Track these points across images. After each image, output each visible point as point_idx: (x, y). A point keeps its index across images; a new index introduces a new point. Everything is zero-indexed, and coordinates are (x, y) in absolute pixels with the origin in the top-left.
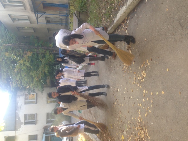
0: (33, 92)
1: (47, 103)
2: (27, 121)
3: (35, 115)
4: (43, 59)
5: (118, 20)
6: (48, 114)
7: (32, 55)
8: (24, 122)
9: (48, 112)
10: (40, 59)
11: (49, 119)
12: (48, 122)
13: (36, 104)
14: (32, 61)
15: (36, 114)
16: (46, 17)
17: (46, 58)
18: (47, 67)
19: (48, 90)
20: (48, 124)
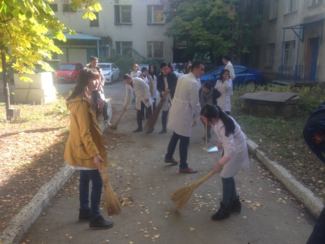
0: (166, 19)
1: (148, 42)
2: (120, 10)
3: (129, 23)
4: (222, 37)
5: (273, 167)
6: (131, 43)
7: (229, 19)
8: (119, 4)
9: (133, 43)
10: (222, 31)
11: (122, 45)
12: (118, 43)
13: (148, 24)
14: (218, 18)
15: (132, 25)
16: (295, 43)
17: (224, 40)
18: (208, 44)
19: (169, 43)
20: (114, 44)
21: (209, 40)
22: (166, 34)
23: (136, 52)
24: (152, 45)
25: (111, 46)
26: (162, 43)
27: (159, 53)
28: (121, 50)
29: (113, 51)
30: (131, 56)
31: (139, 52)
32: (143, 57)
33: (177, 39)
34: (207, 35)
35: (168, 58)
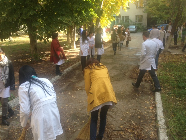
0: (144, 5)
1: (136, 16)
6: (128, 17)
9: (130, 16)
10: (165, 11)
11: (125, 18)
12: (123, 17)
13: (136, 8)
14: (164, 6)
17: (165, 14)
18: (158, 16)
19: (145, 16)
20: (121, 17)
21: (159, 15)
22: (144, 12)
23: (131, 20)
24: (138, 16)
26: (142, 16)
27: (141, 20)
28: (124, 20)
29: (121, 20)
30: (128, 22)
31: (132, 20)
32: (133, 22)
33: (149, 14)
34: (158, 13)
35: (145, 22)
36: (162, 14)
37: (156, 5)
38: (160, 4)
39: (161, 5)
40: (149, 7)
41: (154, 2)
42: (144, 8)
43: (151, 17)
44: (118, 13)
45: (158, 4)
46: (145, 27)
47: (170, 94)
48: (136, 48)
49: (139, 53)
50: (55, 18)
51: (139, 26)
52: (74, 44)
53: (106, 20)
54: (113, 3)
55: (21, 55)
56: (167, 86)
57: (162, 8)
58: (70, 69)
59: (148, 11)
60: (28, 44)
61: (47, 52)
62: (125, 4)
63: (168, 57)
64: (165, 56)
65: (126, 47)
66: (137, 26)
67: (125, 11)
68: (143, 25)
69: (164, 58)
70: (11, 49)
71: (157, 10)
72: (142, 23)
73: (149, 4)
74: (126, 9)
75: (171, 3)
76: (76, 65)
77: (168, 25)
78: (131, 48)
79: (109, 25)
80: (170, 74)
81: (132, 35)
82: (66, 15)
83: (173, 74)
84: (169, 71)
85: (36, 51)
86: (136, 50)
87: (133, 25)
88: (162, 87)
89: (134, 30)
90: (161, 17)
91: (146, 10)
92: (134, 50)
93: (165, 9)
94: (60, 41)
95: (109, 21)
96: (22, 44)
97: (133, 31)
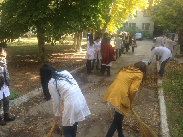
1: (143, 23)
6: (135, 24)
9: (137, 24)
11: (132, 25)
12: (130, 24)
13: (144, 16)
14: (172, 15)
15: (136, 16)
17: (172, 24)
19: (152, 24)
20: (128, 24)
21: (166, 24)
22: (151, 20)
23: (137, 28)
24: (145, 24)
25: (127, 25)
26: (148, 24)
27: (147, 28)
28: (131, 27)
29: (127, 27)
30: (135, 29)
31: (138, 28)
32: (140, 30)
33: (156, 22)
34: (165, 22)
35: (151, 30)
36: (169, 23)
37: (163, 14)
38: (167, 14)
39: (169, 15)
40: (157, 16)
41: (161, 12)
42: (151, 17)
43: (158, 26)
44: (125, 20)
45: (165, 14)
46: (151, 35)
47: (175, 102)
48: (141, 55)
49: (144, 59)
50: (63, 22)
51: (146, 34)
52: (80, 47)
53: (113, 26)
54: (121, 11)
55: (29, 55)
56: (172, 95)
57: (169, 18)
58: (75, 72)
59: (155, 20)
60: (36, 46)
61: (54, 54)
62: (133, 12)
63: (173, 66)
64: (170, 65)
65: (131, 53)
66: (143, 33)
67: (132, 18)
68: (149, 33)
69: (169, 66)
70: (19, 49)
71: (164, 19)
72: (148, 31)
73: (156, 13)
74: (133, 16)
75: (179, 13)
76: (81, 68)
77: (175, 34)
78: (136, 55)
79: (116, 31)
80: (175, 83)
81: (137, 42)
82: (75, 20)
83: (178, 83)
84: (175, 79)
85: (43, 52)
86: (141, 57)
87: (140, 32)
88: (167, 95)
89: (141, 37)
90: (168, 26)
91: (153, 18)
92: (139, 56)
93: (172, 19)
94: (67, 44)
95: (116, 27)
96: (31, 45)
97: (139, 38)
